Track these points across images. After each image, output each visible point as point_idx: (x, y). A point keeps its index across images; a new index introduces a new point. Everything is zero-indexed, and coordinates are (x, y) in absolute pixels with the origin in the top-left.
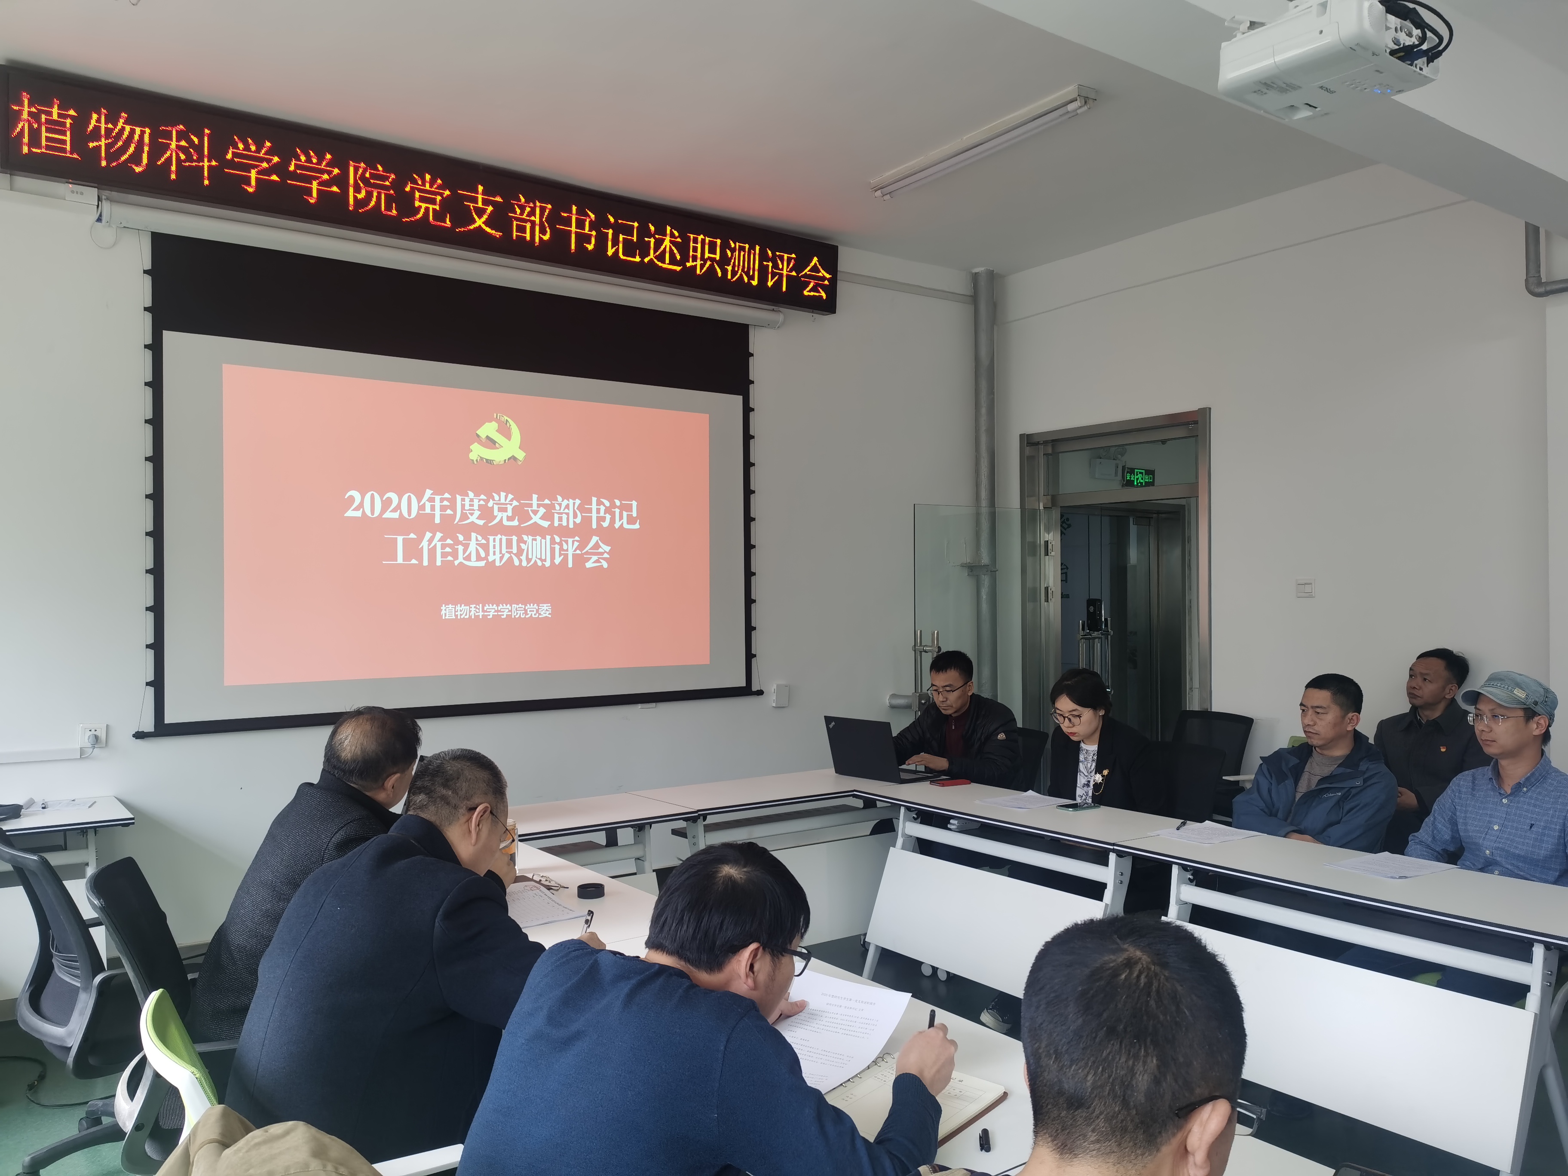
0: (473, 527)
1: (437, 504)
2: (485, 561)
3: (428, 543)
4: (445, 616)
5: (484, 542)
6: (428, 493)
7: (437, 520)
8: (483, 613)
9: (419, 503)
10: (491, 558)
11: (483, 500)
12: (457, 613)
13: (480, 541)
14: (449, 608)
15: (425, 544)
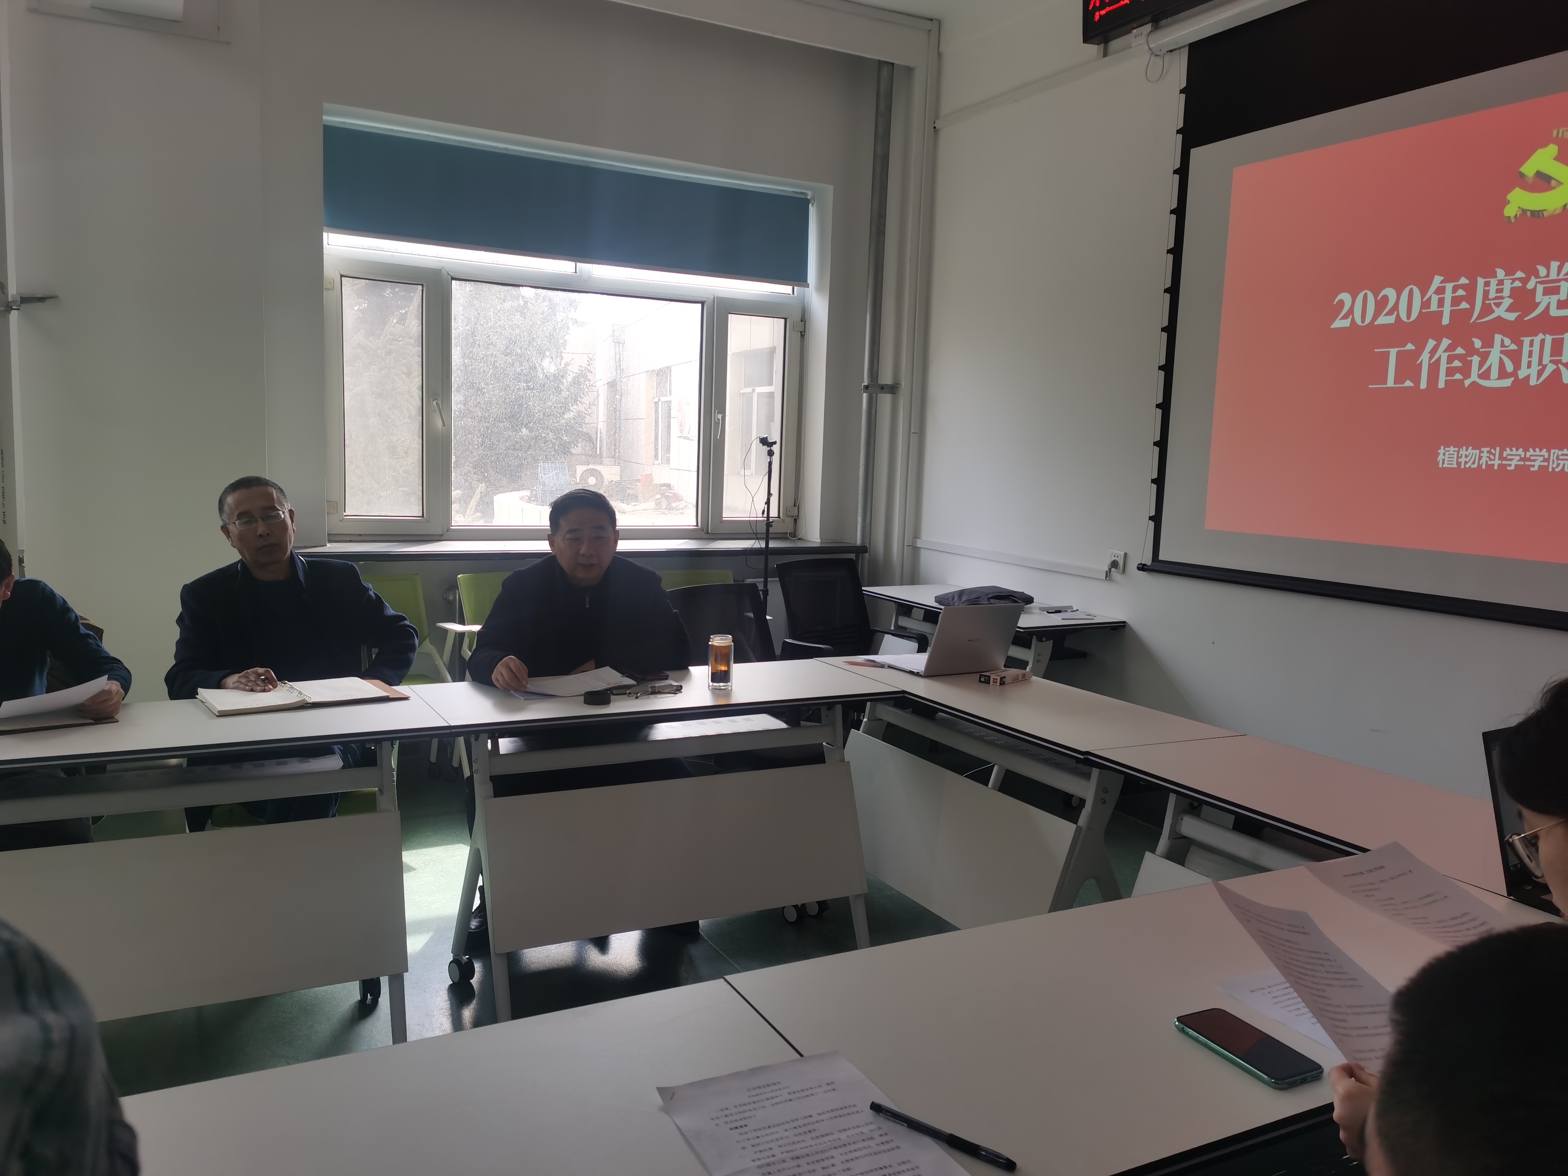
0: (1500, 325)
1: (1448, 296)
2: (1513, 379)
3: (1429, 355)
4: (1443, 463)
5: (1514, 347)
6: (1437, 280)
7: (1446, 320)
8: (1500, 462)
9: (1423, 297)
10: (1522, 374)
11: (1519, 279)
12: (1460, 460)
13: (1508, 347)
14: (1449, 451)
15: (1425, 357)
